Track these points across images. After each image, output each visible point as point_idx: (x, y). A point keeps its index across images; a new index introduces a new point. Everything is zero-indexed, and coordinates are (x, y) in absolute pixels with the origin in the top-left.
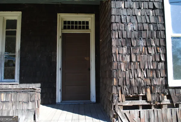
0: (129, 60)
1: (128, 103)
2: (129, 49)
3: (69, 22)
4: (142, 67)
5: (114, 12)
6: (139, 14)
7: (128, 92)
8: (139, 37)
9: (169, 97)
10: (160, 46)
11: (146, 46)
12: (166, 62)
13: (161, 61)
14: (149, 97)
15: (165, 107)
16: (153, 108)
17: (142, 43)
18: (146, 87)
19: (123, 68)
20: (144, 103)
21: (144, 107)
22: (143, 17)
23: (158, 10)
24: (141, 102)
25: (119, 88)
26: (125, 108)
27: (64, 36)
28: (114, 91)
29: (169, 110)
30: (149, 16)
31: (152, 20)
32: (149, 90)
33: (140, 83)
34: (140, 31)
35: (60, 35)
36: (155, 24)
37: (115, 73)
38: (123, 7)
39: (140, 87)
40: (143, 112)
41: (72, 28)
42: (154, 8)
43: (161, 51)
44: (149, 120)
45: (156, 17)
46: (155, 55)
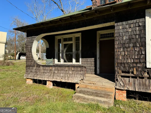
0: (124, 54)
1: (123, 74)
2: (124, 49)
4: (131, 57)
5: (116, 31)
6: (130, 30)
7: (123, 69)
8: (129, 43)
10: (142, 46)
11: (134, 47)
12: (145, 55)
13: (142, 54)
14: (135, 72)
16: (138, 78)
17: (131, 45)
18: (133, 67)
19: (120, 58)
20: (132, 75)
21: (133, 77)
22: (132, 32)
23: (142, 27)
24: (131, 75)
25: (119, 67)
26: (122, 76)
27: (100, 42)
28: (116, 69)
29: (148, 80)
30: (136, 31)
31: (138, 33)
32: (135, 69)
33: (130, 65)
34: (130, 39)
36: (139, 35)
37: (116, 60)
38: (121, 28)
39: (130, 67)
40: (131, 80)
42: (139, 26)
43: (143, 49)
44: (134, 84)
45: (140, 30)
46: (139, 51)
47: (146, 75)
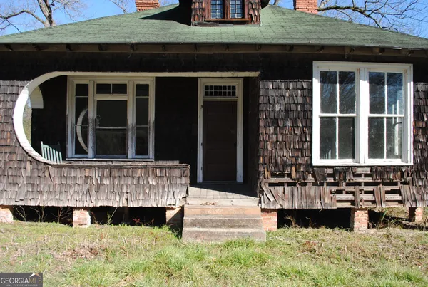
0: (275, 140)
1: (273, 180)
2: (276, 129)
3: (211, 87)
4: (287, 146)
5: (262, 93)
6: (287, 95)
7: (273, 169)
8: (286, 118)
9: (314, 176)
10: (306, 127)
11: (293, 127)
12: (311, 142)
13: (306, 141)
14: (294, 175)
15: (309, 185)
16: (298, 185)
17: (289, 123)
18: (291, 165)
19: (269, 147)
20: (289, 180)
21: (289, 184)
22: (291, 98)
23: (307, 91)
24: (286, 179)
25: (265, 166)
26: (271, 184)
28: (261, 169)
29: (313, 188)
30: (297, 97)
31: (300, 101)
32: (294, 169)
33: (285, 162)
34: (287, 111)
35: (202, 104)
36: (302, 105)
37: (262, 152)
38: (271, 88)
39: (285, 165)
40: (288, 189)
41: (216, 95)
42: (303, 89)
43: (307, 132)
44: (293, 196)
45: (304, 97)
46: (301, 135)
47: (310, 179)
